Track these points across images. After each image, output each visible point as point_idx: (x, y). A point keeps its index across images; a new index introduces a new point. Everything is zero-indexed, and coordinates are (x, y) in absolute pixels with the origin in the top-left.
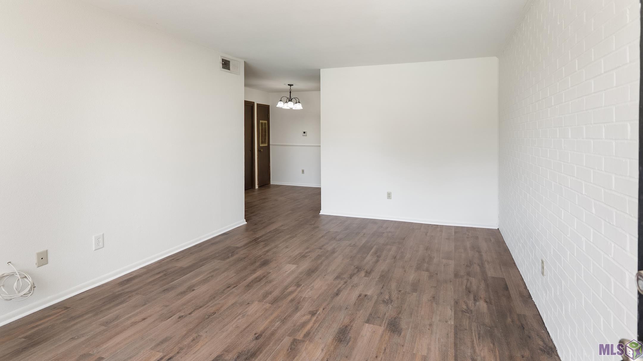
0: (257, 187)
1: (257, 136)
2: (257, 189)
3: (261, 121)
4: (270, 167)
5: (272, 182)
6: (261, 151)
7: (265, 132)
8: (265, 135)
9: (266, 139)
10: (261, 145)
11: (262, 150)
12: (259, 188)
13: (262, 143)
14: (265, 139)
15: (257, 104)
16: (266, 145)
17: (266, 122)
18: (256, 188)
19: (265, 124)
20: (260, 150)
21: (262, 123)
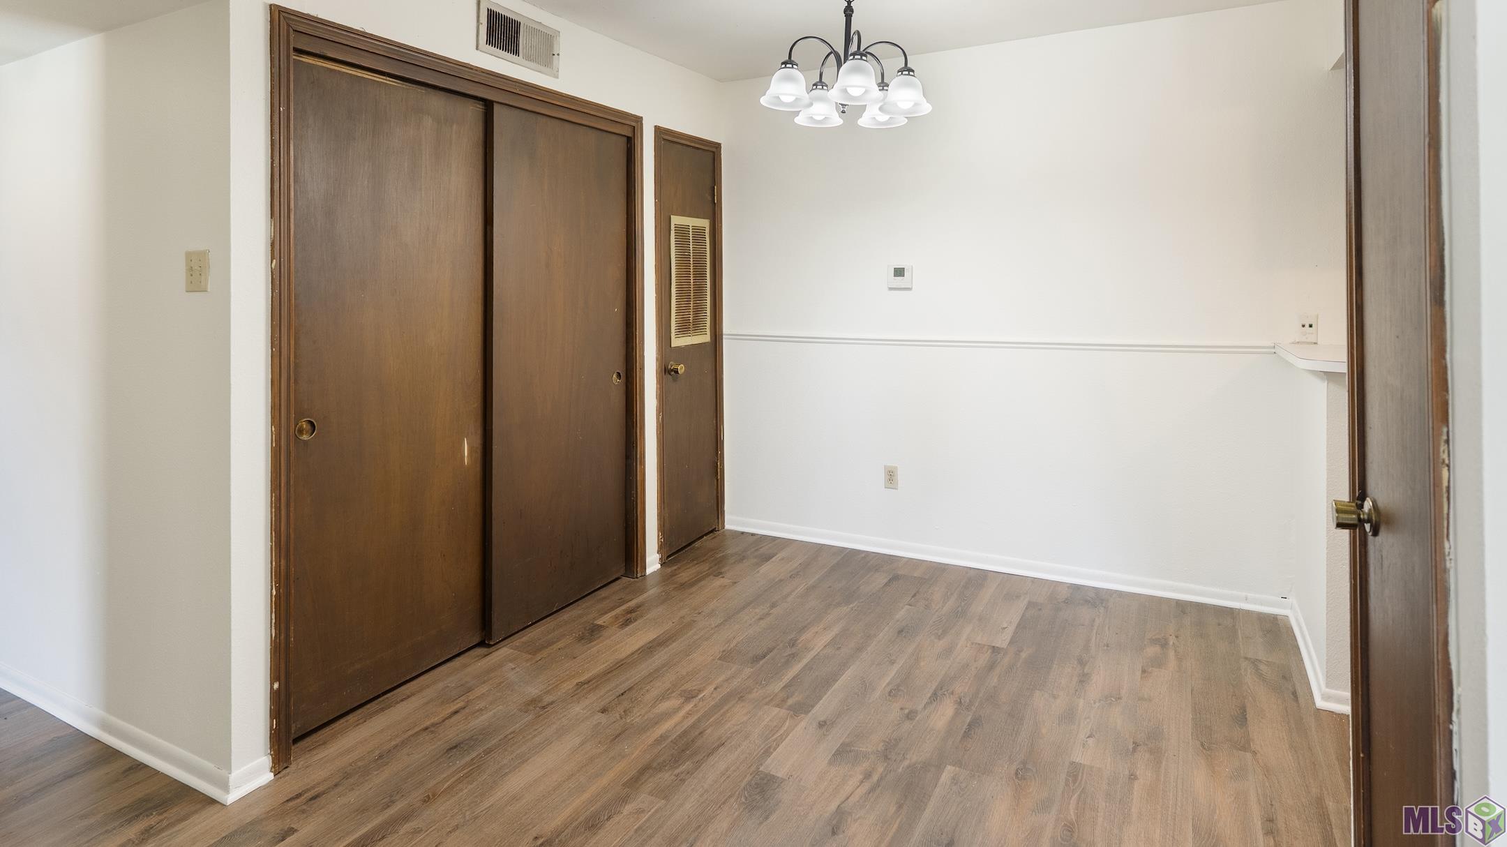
0: (653, 562)
1: (654, 295)
2: (652, 574)
3: (676, 220)
4: (722, 442)
5: (735, 519)
6: (677, 372)
7: (700, 275)
8: (699, 289)
9: (703, 309)
10: (678, 342)
11: (681, 369)
12: (669, 570)
13: (684, 329)
14: (699, 310)
15: (659, 131)
16: (705, 338)
17: (705, 223)
18: (649, 571)
19: (699, 232)
20: (672, 365)
21: (682, 231)
